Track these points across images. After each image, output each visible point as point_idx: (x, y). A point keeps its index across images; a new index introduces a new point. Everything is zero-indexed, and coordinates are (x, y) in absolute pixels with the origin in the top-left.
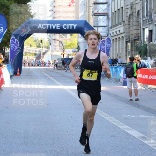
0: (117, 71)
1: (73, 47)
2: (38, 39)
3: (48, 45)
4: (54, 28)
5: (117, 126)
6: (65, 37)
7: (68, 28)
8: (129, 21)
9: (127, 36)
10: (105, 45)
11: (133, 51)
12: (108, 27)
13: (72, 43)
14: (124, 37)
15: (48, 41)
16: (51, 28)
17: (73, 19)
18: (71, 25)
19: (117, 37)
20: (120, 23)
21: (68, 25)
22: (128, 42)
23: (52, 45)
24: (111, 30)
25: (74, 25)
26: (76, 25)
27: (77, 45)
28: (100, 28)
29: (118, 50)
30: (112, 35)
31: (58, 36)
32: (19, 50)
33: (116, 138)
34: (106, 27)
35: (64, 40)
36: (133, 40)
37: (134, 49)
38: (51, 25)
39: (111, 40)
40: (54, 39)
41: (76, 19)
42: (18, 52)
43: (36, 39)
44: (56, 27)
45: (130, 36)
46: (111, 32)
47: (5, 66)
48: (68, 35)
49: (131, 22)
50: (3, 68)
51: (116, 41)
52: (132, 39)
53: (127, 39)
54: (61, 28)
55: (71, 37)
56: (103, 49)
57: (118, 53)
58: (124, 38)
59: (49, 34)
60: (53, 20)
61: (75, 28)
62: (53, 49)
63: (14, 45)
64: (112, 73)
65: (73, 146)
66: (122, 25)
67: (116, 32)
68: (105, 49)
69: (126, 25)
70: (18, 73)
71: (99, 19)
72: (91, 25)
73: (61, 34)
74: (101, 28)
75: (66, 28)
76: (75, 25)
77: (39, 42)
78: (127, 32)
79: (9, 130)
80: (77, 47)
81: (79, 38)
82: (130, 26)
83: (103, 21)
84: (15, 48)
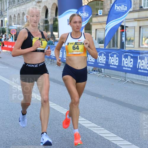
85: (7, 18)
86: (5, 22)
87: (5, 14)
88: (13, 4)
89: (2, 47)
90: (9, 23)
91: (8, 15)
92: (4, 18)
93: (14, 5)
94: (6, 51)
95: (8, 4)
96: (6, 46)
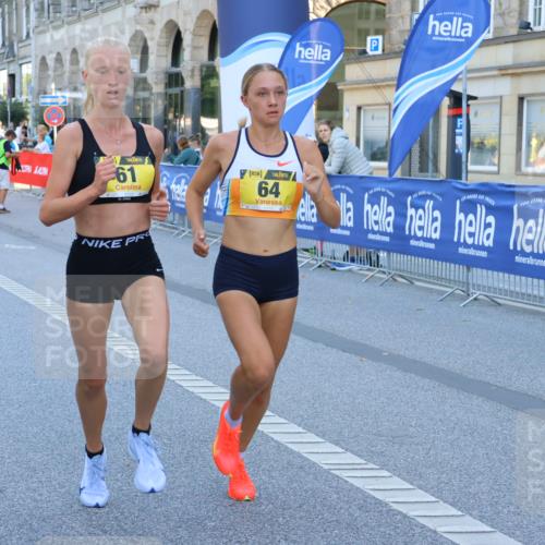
85: (30, 65)
86: (24, 80)
87: (23, 52)
88: (51, 15)
89: (13, 173)
90: (40, 85)
91: (33, 54)
92: (21, 65)
93: (56, 19)
94: (27, 187)
95: (33, 14)
96: (26, 168)
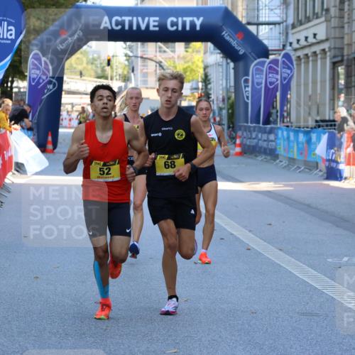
0: (309, 141)
1: (191, 78)
2: (99, 57)
3: (126, 73)
4: (143, 27)
5: (316, 288)
6: (172, 51)
7: (180, 28)
8: (342, 10)
9: (335, 48)
10: (277, 73)
11: (351, 88)
12: (285, 24)
13: (189, 67)
14: (327, 50)
15: (126, 63)
16: (135, 28)
17: (193, 4)
18: (188, 20)
19: (308, 51)
20: (317, 14)
21: (180, 19)
22: (337, 65)
23: (135, 72)
24: (293, 34)
25: (195, 19)
26: (201, 19)
27: (201, 71)
28: (264, 26)
29: (310, 85)
30: (295, 45)
31: (151, 48)
32: (51, 86)
33: (315, 318)
34: (279, 24)
35: (166, 58)
36: (351, 60)
37: (353, 84)
38: (135, 19)
39: (294, 58)
40: (142, 57)
41: (200, 6)
42: (49, 90)
43: (95, 55)
44: (148, 26)
45: (343, 49)
46: (292, 39)
47: (16, 129)
48: (180, 46)
49: (346, 10)
50: (11, 132)
51: (307, 63)
52: (348, 55)
53: (334, 57)
54: (162, 27)
55: (187, 51)
56: (274, 83)
57: (310, 93)
58: (328, 54)
59: (128, 43)
60: (139, 5)
61: (198, 28)
62: (139, 83)
63: (38, 72)
64: (298, 148)
65: (203, 339)
66: (323, 19)
67: (306, 38)
68: (279, 82)
69: (333, 20)
70: (50, 147)
71: (260, 3)
72: (240, 19)
73: (159, 44)
74: (267, 26)
75: (175, 28)
76: (198, 19)
77: (101, 64)
78: (335, 38)
79: (34, 296)
80: (203, 76)
81: (208, 54)
82: (343, 22)
83: (272, 10)
84: (41, 81)
